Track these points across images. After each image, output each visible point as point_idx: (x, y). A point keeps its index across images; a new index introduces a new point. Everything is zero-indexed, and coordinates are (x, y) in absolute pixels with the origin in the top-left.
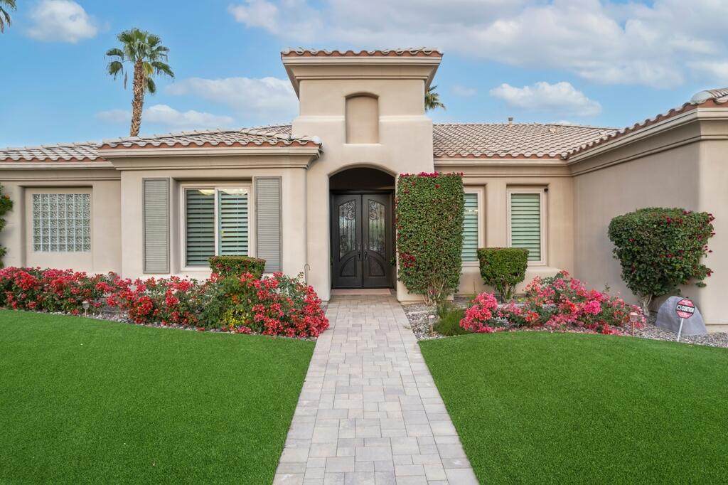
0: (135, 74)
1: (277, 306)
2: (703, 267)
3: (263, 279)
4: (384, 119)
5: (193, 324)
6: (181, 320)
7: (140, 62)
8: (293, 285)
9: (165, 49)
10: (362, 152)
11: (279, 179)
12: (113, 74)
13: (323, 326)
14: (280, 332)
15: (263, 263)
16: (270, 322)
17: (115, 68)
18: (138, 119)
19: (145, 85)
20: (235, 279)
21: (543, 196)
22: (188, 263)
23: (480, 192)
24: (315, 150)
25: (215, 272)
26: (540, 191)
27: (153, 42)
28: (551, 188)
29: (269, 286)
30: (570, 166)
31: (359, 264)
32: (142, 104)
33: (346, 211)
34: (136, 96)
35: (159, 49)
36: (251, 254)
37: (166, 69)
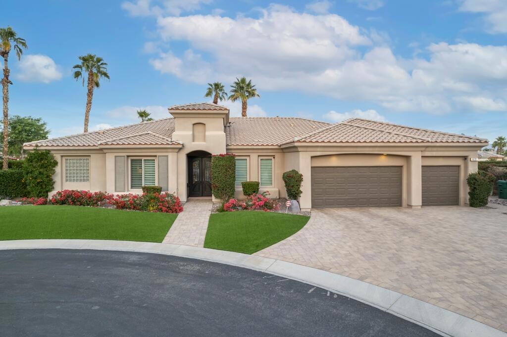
0: (89, 79)
1: (166, 203)
2: (300, 191)
3: (161, 194)
4: (207, 133)
5: (139, 209)
6: (134, 208)
7: (91, 71)
8: (171, 196)
9: (105, 64)
10: (199, 145)
11: (167, 156)
12: (76, 78)
13: (181, 210)
14: (167, 212)
15: (161, 188)
16: (164, 208)
17: (77, 74)
18: (91, 103)
19: (94, 84)
20: (152, 195)
21: (273, 159)
22: (132, 187)
23: (248, 158)
24: (181, 146)
25: (144, 192)
26: (272, 158)
27: (99, 60)
28: (276, 157)
29: (163, 197)
30: (282, 149)
31: (201, 186)
32: (92, 94)
33: (195, 165)
34: (89, 90)
35: (102, 64)
36: (156, 185)
37: (106, 75)
